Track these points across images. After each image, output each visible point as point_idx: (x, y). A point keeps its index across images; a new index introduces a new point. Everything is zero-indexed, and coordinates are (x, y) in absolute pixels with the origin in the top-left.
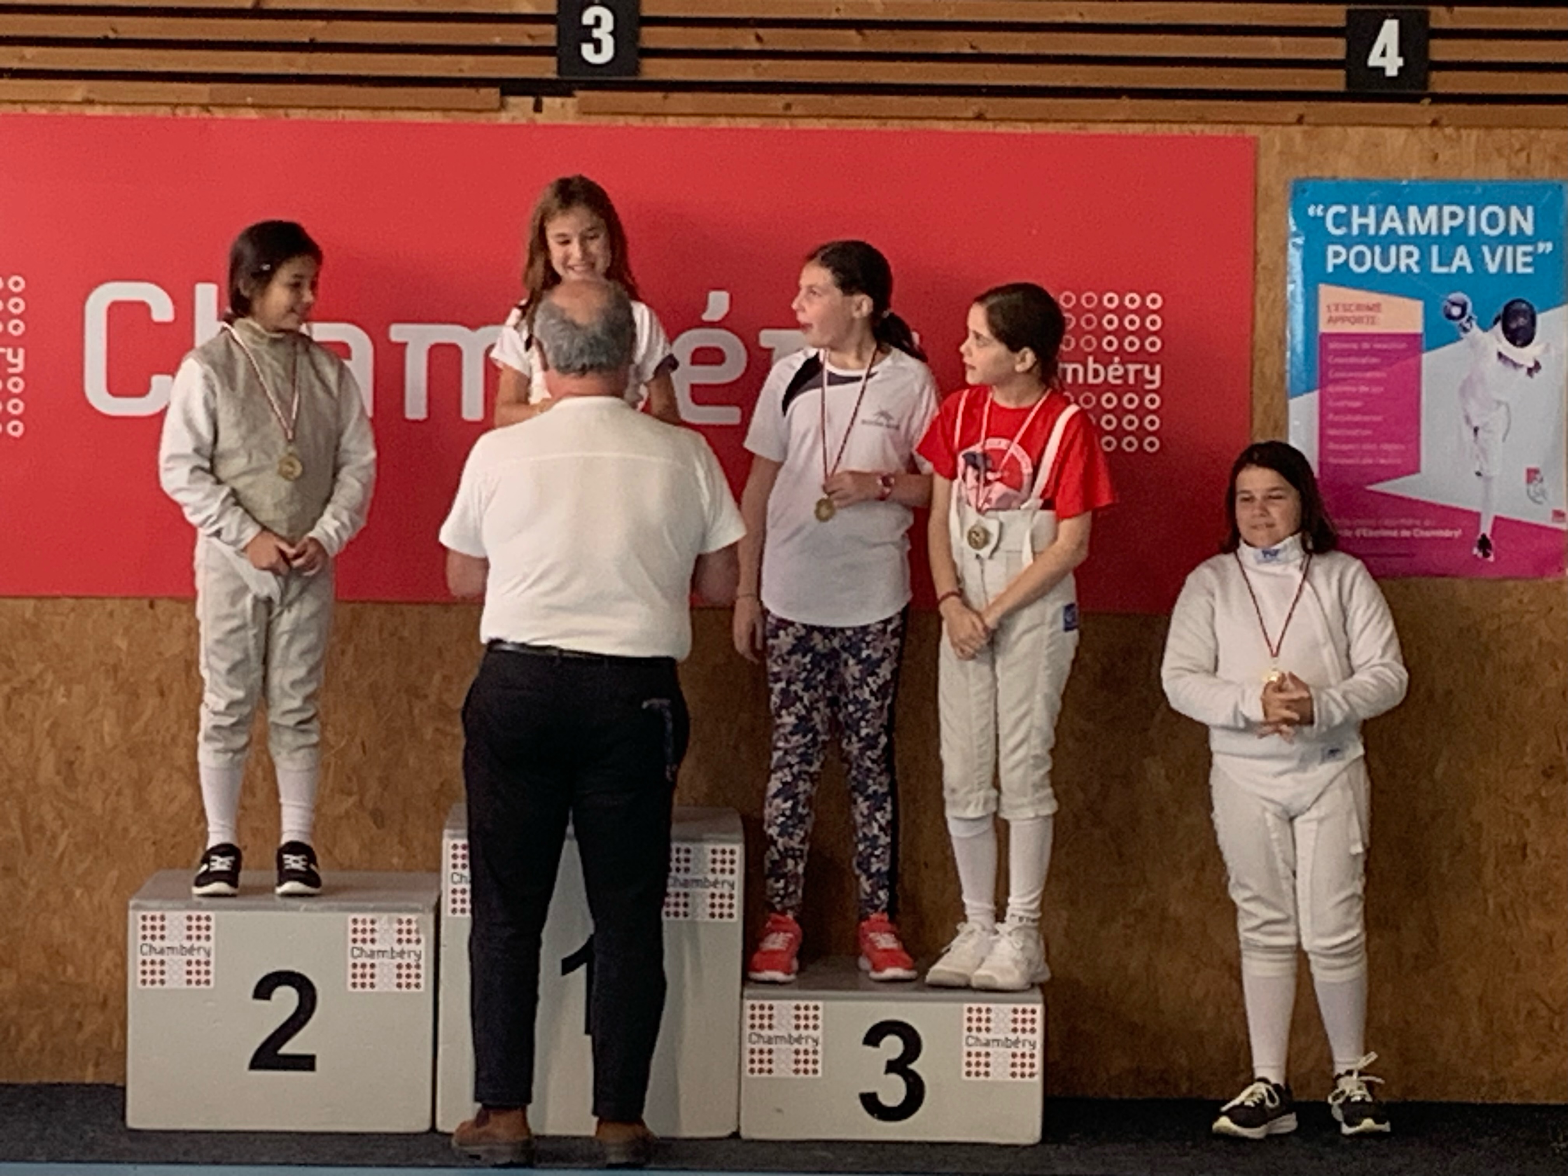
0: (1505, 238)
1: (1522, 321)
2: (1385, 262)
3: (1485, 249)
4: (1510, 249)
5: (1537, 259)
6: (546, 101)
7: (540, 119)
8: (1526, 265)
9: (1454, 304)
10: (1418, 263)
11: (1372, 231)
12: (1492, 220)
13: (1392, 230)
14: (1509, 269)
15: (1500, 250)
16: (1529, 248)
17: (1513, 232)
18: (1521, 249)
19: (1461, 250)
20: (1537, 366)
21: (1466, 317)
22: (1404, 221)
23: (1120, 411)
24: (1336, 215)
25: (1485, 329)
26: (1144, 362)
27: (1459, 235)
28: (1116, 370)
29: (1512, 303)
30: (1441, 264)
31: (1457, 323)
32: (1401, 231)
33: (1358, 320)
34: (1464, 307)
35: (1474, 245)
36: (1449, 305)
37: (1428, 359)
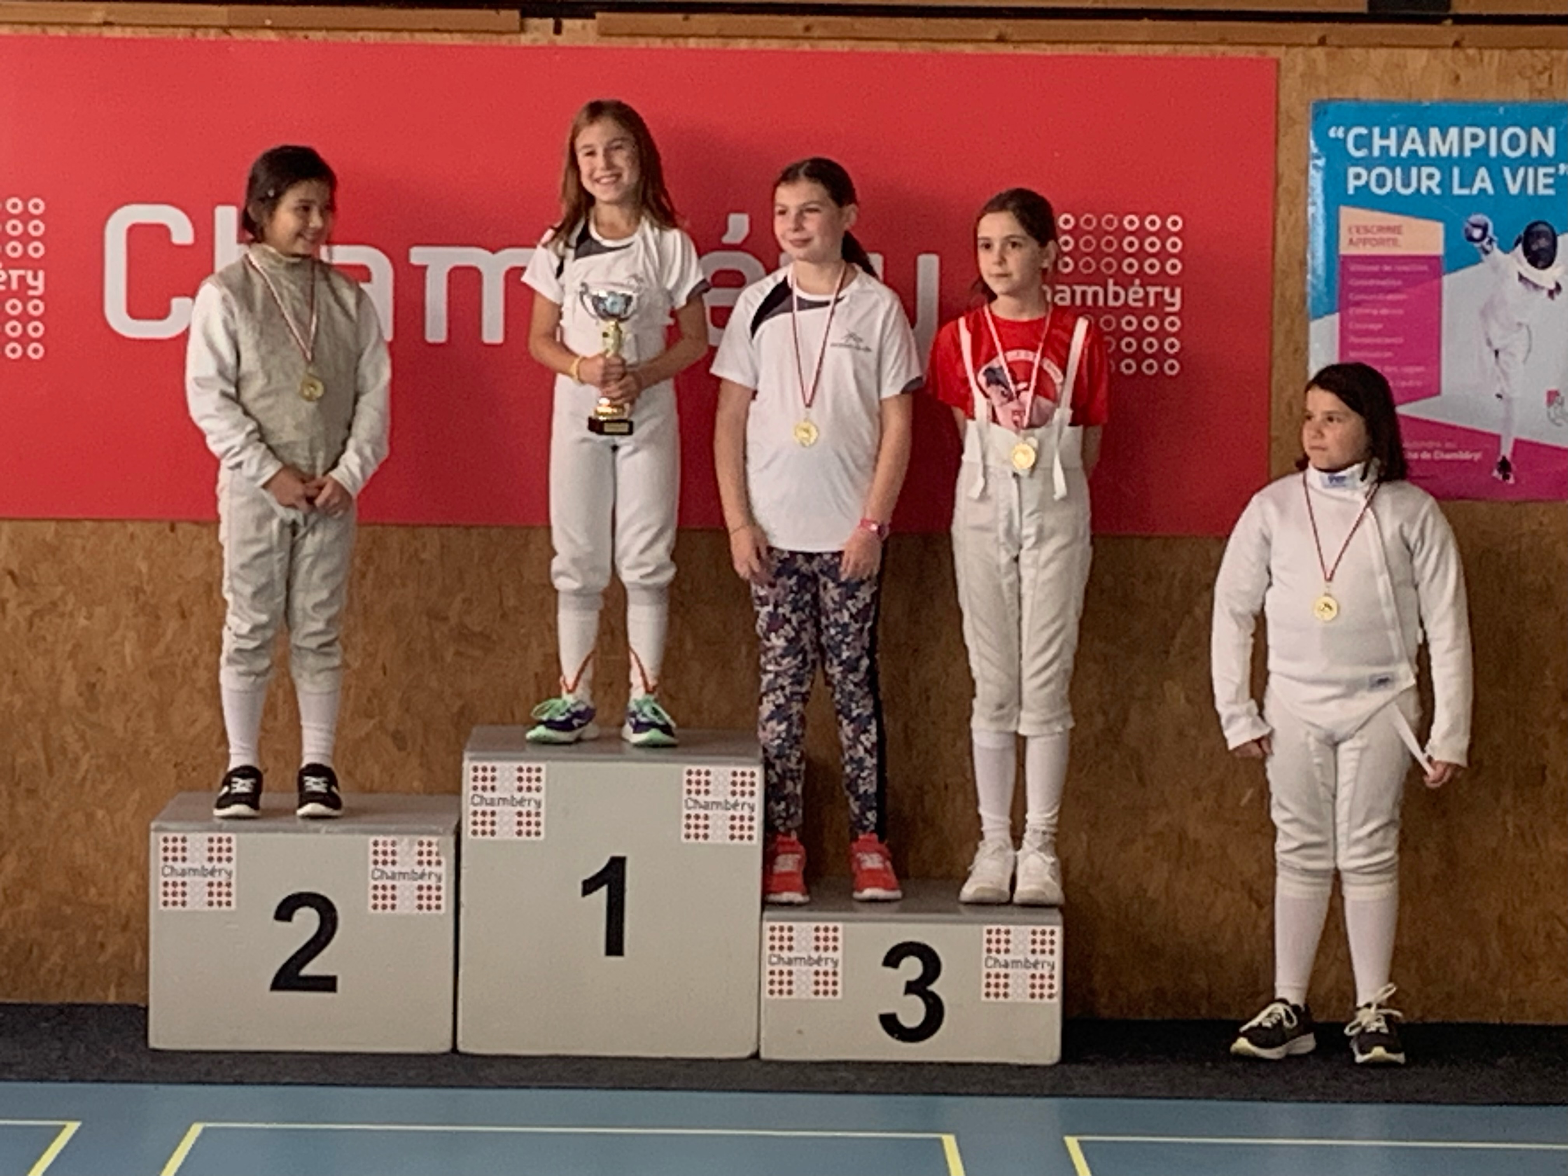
0: (1527, 160)
1: (1543, 243)
2: (1406, 184)
3: (1507, 172)
4: (1531, 171)
5: (1560, 182)
6: (567, 23)
7: (560, 40)
8: (1546, 186)
9: (1476, 226)
10: (1439, 185)
11: (1393, 153)
12: (1514, 143)
13: (1414, 152)
14: (1530, 190)
15: (1521, 172)
16: (1551, 170)
17: (1535, 153)
18: (1542, 171)
19: (1483, 172)
20: (1558, 287)
21: (1487, 240)
22: (1426, 144)
23: (1139, 335)
24: (1358, 137)
25: (1506, 251)
26: (1163, 285)
27: (1481, 156)
28: (1136, 293)
29: (1536, 224)
30: (1462, 186)
31: (1477, 245)
32: (1422, 153)
33: (1381, 242)
34: (1485, 229)
35: (1496, 166)
36: (1470, 227)
37: (1447, 280)
